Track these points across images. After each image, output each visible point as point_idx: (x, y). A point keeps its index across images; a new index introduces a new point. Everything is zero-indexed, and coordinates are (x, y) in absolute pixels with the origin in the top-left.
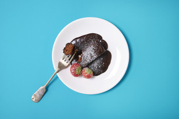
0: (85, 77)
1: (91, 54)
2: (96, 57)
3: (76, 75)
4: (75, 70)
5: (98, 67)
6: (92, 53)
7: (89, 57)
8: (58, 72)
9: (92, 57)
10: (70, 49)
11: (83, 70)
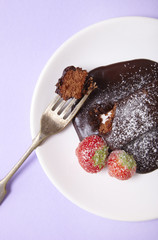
0: (117, 176)
1: (138, 116)
2: (150, 125)
3: (93, 168)
4: (91, 155)
5: (151, 150)
6: (142, 114)
7: (133, 123)
8: (40, 143)
9: (140, 124)
10: (76, 83)
11: (112, 157)
